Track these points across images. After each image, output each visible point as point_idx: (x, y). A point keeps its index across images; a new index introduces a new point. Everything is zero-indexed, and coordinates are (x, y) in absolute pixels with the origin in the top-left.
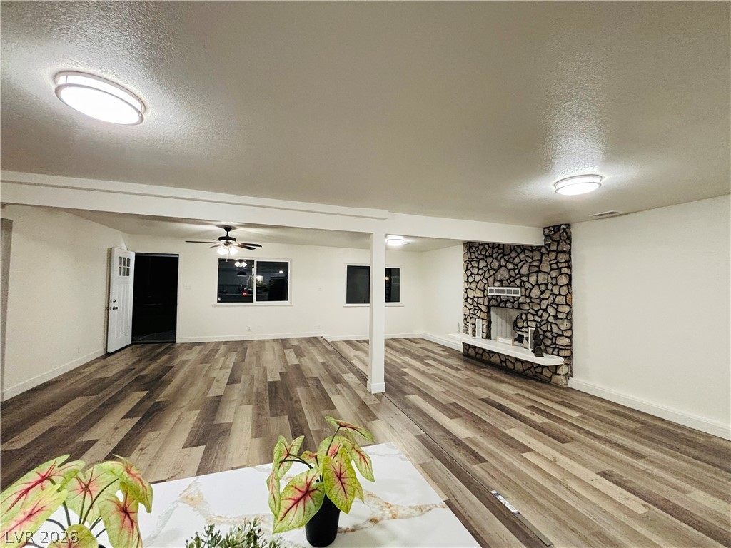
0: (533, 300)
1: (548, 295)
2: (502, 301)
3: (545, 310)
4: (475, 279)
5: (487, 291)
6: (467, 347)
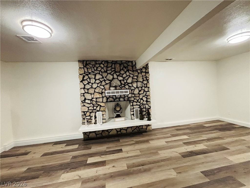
0: (135, 95)
1: (143, 92)
2: (116, 98)
3: (142, 99)
4: (92, 86)
5: (105, 93)
6: (88, 134)
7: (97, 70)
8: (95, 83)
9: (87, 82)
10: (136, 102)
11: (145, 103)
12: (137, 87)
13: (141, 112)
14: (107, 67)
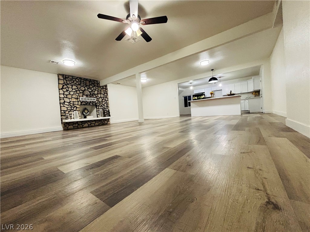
0: (100, 102)
1: (104, 101)
2: (88, 103)
3: (104, 105)
4: (69, 93)
5: (79, 99)
6: (67, 126)
7: (73, 83)
8: (72, 91)
9: (66, 90)
10: (101, 107)
11: (106, 107)
12: (101, 97)
13: (104, 113)
14: (80, 81)
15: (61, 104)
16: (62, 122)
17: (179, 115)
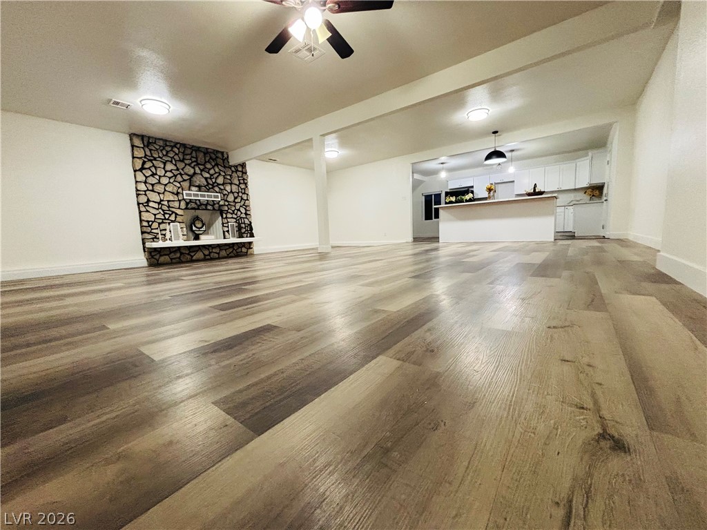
0: (230, 203)
1: (240, 200)
2: (201, 204)
3: (239, 210)
4: (159, 181)
5: (183, 194)
6: (157, 257)
7: (166, 155)
8: (164, 176)
9: (150, 173)
10: (232, 214)
11: (243, 216)
12: (231, 192)
13: (240, 228)
14: (184, 154)
15: (141, 205)
16: (144, 247)
17: (410, 239)
